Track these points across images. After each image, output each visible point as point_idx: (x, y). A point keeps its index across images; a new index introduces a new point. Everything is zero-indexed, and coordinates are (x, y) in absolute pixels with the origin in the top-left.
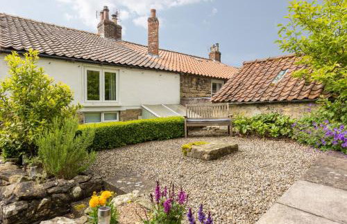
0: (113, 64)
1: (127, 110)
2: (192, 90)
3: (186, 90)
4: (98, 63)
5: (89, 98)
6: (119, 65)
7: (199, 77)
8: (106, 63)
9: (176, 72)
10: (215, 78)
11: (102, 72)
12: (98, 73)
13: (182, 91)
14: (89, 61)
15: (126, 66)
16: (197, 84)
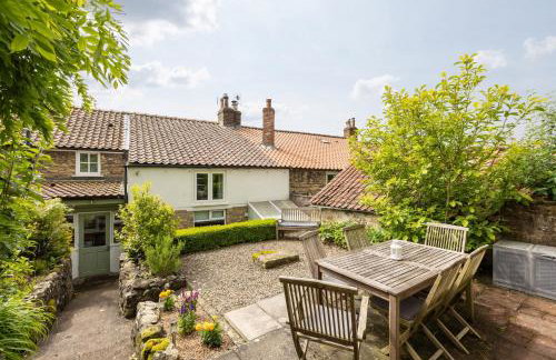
0: (220, 166)
1: (234, 208)
2: (304, 184)
3: (296, 185)
4: (207, 166)
5: (199, 198)
6: (226, 167)
7: (310, 171)
8: (214, 166)
9: (285, 168)
10: (330, 170)
11: (210, 174)
12: (206, 176)
13: (291, 186)
14: (199, 166)
15: (232, 167)
16: (309, 177)
